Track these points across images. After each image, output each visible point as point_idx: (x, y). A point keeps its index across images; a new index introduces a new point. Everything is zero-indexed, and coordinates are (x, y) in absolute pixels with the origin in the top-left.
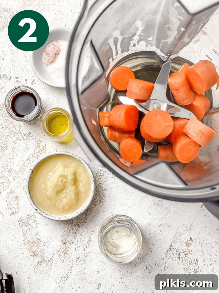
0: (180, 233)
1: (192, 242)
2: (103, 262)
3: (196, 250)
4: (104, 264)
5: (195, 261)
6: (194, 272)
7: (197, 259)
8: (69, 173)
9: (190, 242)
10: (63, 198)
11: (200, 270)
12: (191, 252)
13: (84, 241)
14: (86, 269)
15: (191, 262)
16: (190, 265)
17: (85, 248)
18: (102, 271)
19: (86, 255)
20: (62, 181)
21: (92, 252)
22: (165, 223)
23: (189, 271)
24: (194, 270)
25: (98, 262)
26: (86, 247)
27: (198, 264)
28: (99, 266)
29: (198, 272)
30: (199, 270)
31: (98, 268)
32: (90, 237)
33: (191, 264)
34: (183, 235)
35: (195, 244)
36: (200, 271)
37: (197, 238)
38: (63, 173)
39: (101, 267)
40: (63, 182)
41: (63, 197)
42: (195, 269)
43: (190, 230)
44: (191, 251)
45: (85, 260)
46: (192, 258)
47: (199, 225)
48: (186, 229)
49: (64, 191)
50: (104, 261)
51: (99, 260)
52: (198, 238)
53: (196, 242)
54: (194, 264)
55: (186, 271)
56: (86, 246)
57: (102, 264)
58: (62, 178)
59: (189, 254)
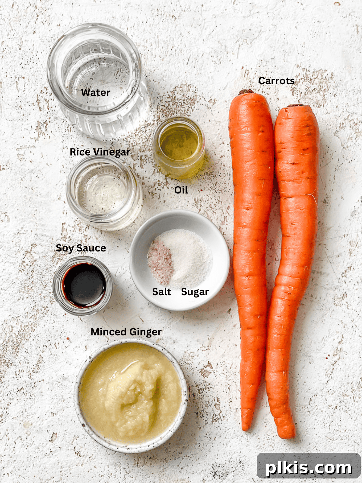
0: (191, 354)
1: (212, 369)
2: (61, 397)
3: (217, 383)
4: (63, 401)
5: (215, 401)
6: (213, 419)
7: (218, 399)
8: (148, 380)
9: (208, 369)
10: (130, 417)
11: (224, 417)
12: (209, 386)
13: (31, 362)
14: (33, 409)
15: (209, 402)
16: (207, 408)
17: (32, 374)
18: (58, 413)
19: (33, 384)
20: (135, 389)
21: (43, 380)
22: (167, 337)
23: (205, 417)
24: (212, 415)
25: (54, 397)
26: (33, 371)
27: (220, 406)
28: (55, 403)
29: (220, 420)
30: (222, 417)
31: (52, 407)
32: (40, 355)
33: (209, 406)
34: (196, 357)
35: (215, 374)
36: (222, 419)
37: (219, 363)
38: (139, 378)
39: (57, 406)
40: (136, 392)
41: (131, 415)
42: (214, 415)
43: (209, 349)
44: (209, 384)
45: (31, 394)
46: (209, 395)
47: (224, 342)
48: (201, 348)
49: (134, 407)
50: (63, 396)
51: (54, 394)
52: (222, 363)
53: (217, 370)
54: (213, 406)
55: (199, 417)
56: (33, 369)
57: (60, 401)
58: (135, 385)
59: (206, 389)
